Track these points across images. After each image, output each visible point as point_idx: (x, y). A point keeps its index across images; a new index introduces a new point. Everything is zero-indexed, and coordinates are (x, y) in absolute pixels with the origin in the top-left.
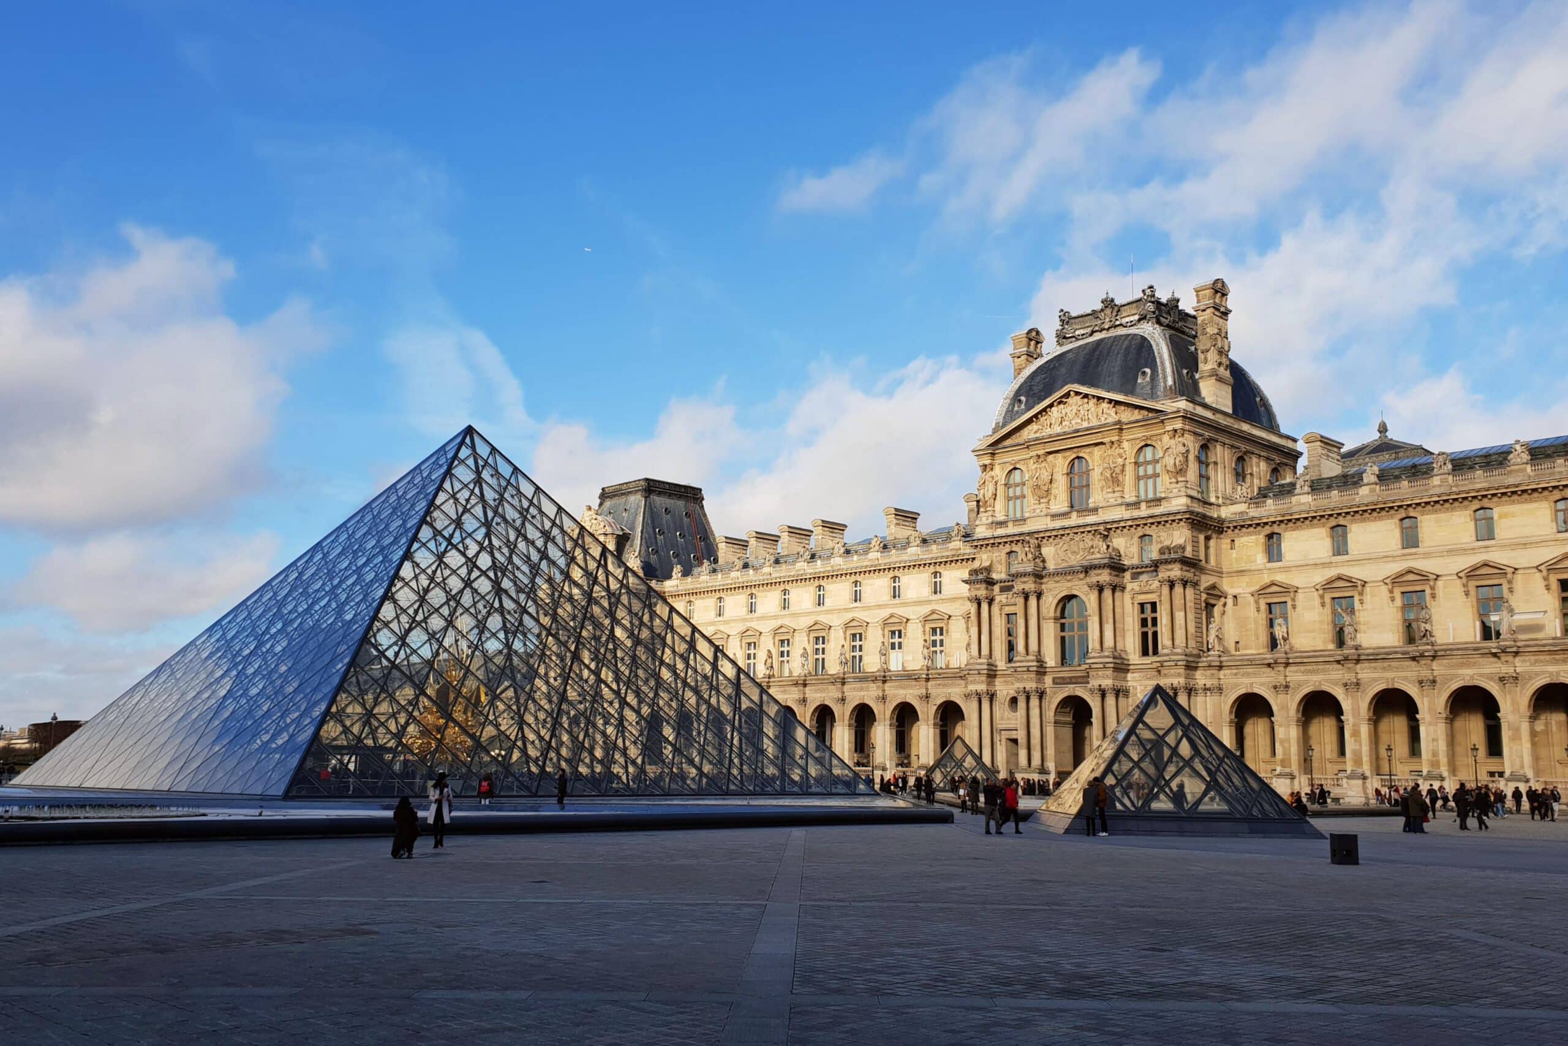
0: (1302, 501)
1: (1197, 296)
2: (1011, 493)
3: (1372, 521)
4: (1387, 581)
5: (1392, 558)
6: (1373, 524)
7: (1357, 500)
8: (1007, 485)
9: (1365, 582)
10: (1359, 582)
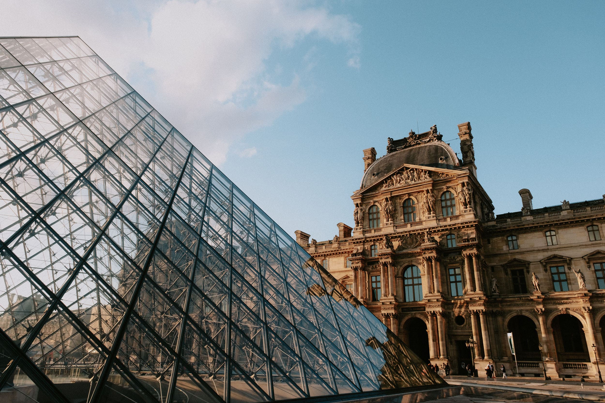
0: (528, 219)
1: (459, 129)
2: (371, 217)
3: (570, 228)
4: (586, 257)
5: (586, 246)
6: (571, 229)
7: (560, 217)
8: (369, 214)
9: (572, 259)
10: (568, 258)
